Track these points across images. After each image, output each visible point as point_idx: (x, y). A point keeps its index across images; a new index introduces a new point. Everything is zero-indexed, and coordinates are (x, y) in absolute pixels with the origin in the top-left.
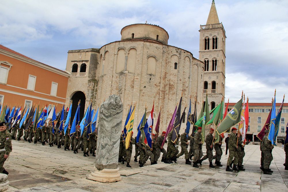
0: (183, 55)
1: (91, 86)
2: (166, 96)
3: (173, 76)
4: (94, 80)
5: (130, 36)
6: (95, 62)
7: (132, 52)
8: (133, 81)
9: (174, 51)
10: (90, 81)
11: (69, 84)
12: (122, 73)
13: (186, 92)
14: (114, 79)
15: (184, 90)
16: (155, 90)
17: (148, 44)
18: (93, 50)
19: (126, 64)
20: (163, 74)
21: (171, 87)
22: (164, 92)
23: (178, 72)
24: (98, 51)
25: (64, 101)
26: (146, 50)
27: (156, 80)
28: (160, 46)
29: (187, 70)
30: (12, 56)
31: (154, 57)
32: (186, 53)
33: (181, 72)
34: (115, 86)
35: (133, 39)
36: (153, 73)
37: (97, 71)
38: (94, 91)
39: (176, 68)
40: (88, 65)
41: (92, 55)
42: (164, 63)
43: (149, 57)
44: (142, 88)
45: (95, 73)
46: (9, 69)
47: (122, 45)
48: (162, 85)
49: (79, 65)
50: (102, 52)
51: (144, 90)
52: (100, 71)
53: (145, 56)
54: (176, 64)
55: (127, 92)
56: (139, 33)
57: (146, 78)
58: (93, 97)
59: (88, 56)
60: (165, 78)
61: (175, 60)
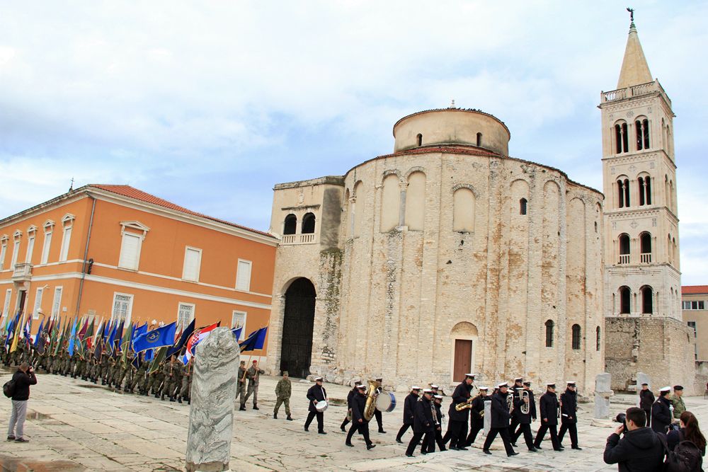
0: (540, 178)
1: (328, 266)
2: (504, 283)
3: (518, 232)
4: (334, 251)
5: (414, 142)
6: (335, 208)
7: (416, 179)
8: (421, 250)
9: (518, 172)
10: (323, 253)
11: (279, 261)
12: (393, 232)
13: (552, 271)
14: (377, 247)
15: (546, 266)
16: (475, 268)
17: (452, 157)
18: (329, 181)
19: (403, 210)
20: (494, 228)
21: (514, 259)
22: (497, 272)
23: (531, 220)
24: (341, 182)
25: (268, 301)
26: (447, 174)
27: (476, 244)
28: (484, 161)
29: (552, 216)
30: (147, 207)
31: (470, 189)
32: (548, 173)
33: (538, 221)
34: (378, 263)
35: (419, 148)
36: (469, 228)
37: (341, 229)
38: (335, 275)
39: (523, 212)
40: (318, 215)
41: (327, 191)
42: (494, 202)
43: (456, 190)
44: (443, 265)
45: (336, 235)
46: (142, 237)
47: (391, 165)
48: (492, 256)
49: (300, 216)
50: (350, 183)
51: (448, 270)
52: (347, 229)
53: (448, 189)
54: (523, 202)
55: (407, 275)
56: (434, 132)
57: (451, 241)
58: (333, 290)
59: (317, 196)
60: (499, 236)
61: (521, 191)
